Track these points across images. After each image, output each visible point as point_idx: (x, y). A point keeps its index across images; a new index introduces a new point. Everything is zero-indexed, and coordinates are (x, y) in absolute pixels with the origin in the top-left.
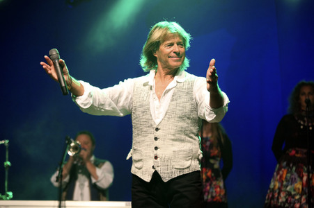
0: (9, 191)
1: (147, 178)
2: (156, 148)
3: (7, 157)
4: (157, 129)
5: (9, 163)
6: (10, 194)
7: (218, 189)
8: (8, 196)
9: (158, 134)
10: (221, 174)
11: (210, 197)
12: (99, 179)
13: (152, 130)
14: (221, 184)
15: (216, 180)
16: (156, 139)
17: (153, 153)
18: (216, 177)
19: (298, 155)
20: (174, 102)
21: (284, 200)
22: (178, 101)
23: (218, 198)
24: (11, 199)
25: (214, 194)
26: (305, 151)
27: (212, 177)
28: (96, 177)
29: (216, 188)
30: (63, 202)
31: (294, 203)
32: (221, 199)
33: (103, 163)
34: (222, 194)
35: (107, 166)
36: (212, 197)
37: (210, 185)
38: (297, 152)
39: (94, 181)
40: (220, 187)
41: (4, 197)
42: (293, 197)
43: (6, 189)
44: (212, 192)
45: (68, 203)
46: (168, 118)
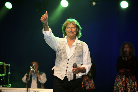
0: (10, 84)
1: (62, 78)
2: (67, 67)
3: (9, 70)
4: (69, 60)
5: (10, 73)
6: (10, 85)
7: (92, 84)
8: (9, 86)
9: (69, 62)
10: (92, 78)
11: (89, 87)
12: (42, 80)
13: (67, 60)
14: (93, 82)
15: (91, 80)
16: (68, 63)
17: (66, 69)
18: (91, 79)
19: (122, 72)
20: (76, 51)
21: (116, 89)
22: (78, 50)
23: (92, 87)
24: (11, 87)
25: (90, 86)
26: (124, 70)
27: (89, 79)
28: (40, 79)
29: (91, 84)
30: (29, 89)
31: (119, 90)
32: (93, 87)
33: (42, 73)
34: (94, 85)
35: (44, 75)
36: (90, 87)
37: (89, 83)
38: (121, 71)
39: (39, 80)
40: (92, 83)
41: (8, 86)
42: (118, 88)
43: (9, 83)
44: (90, 85)
45: (30, 89)
46: (74, 56)
